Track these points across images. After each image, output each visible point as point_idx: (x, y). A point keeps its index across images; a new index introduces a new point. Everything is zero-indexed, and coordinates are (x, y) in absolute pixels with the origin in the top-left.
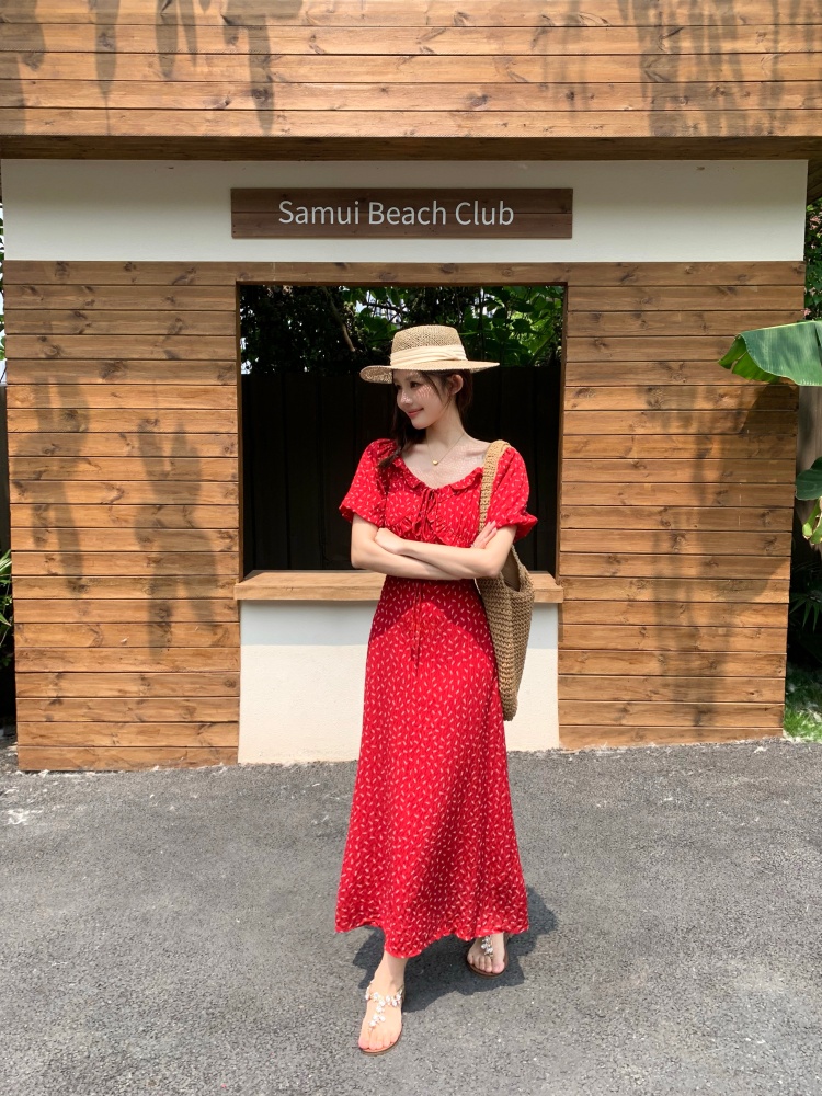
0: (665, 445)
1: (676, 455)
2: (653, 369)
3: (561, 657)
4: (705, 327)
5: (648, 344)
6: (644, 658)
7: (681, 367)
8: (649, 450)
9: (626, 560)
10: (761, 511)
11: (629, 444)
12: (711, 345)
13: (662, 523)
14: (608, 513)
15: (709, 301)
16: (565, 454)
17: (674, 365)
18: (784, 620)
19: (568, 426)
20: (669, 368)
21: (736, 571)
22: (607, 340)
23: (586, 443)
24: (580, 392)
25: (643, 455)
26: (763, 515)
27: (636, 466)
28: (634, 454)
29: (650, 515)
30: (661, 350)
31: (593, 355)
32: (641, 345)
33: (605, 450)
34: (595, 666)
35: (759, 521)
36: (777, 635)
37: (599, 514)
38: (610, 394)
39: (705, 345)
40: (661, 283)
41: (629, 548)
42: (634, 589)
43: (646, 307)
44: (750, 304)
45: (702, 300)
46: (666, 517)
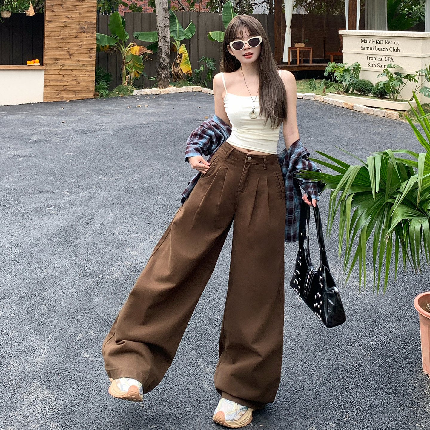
0: (68, 34)
1: (70, 36)
2: (65, 18)
3: (44, 82)
4: (76, 9)
5: (64, 12)
6: (64, 82)
7: (71, 17)
8: (65, 35)
9: (60, 60)
10: (89, 49)
11: (60, 34)
12: (78, 13)
13: (67, 52)
14: (55, 49)
15: (77, 3)
16: (46, 36)
18: (94, 73)
19: (46, 29)
20: (68, 18)
21: (84, 63)
22: (55, 11)
23: (50, 33)
24: (48, 22)
25: (63, 36)
26: (89, 50)
27: (61, 39)
28: (61, 36)
29: (65, 50)
30: (67, 14)
31: (52, 13)
32: (62, 12)
33: (54, 35)
34: (52, 84)
35: (89, 52)
36: (93, 76)
37: (53, 49)
38: (56, 23)
39: (76, 13)
41: (60, 58)
42: (61, 67)
43: (63, 4)
44: (85, 4)
45: (75, 3)
46: (68, 50)
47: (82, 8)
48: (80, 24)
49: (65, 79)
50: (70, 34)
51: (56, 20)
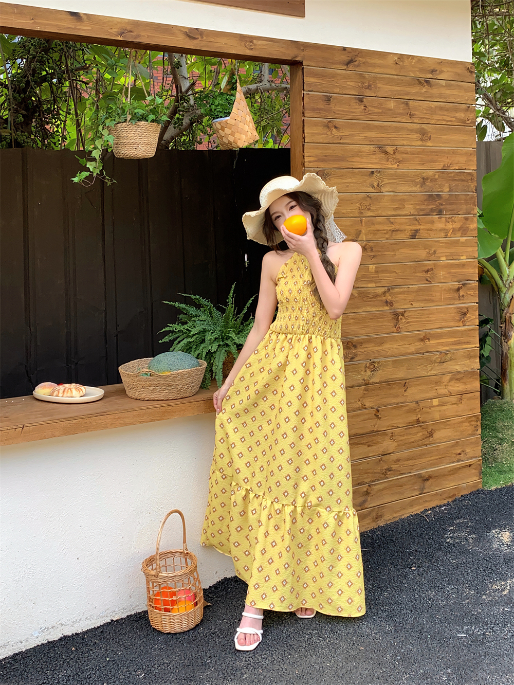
2: (374, 153)
4: (411, 115)
5: (370, 128)
7: (395, 152)
12: (416, 132)
13: (387, 303)
17: (390, 149)
20: (386, 153)
21: (442, 344)
22: (337, 122)
26: (459, 289)
29: (377, 296)
30: (379, 135)
31: (327, 136)
32: (364, 129)
35: (456, 294)
36: (472, 399)
39: (412, 131)
40: (377, 70)
41: (363, 332)
42: (369, 372)
43: (368, 93)
44: (440, 96)
45: (408, 89)
46: (389, 298)
47: (432, 111)
48: (424, 179)
49: (382, 425)
50: (392, 227)
51: (344, 164)
